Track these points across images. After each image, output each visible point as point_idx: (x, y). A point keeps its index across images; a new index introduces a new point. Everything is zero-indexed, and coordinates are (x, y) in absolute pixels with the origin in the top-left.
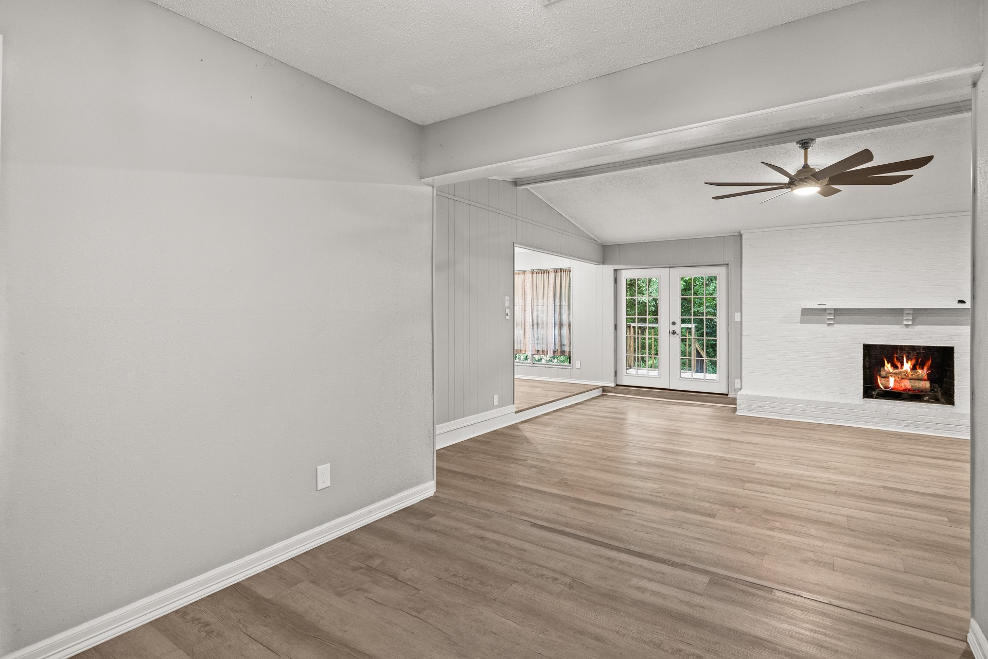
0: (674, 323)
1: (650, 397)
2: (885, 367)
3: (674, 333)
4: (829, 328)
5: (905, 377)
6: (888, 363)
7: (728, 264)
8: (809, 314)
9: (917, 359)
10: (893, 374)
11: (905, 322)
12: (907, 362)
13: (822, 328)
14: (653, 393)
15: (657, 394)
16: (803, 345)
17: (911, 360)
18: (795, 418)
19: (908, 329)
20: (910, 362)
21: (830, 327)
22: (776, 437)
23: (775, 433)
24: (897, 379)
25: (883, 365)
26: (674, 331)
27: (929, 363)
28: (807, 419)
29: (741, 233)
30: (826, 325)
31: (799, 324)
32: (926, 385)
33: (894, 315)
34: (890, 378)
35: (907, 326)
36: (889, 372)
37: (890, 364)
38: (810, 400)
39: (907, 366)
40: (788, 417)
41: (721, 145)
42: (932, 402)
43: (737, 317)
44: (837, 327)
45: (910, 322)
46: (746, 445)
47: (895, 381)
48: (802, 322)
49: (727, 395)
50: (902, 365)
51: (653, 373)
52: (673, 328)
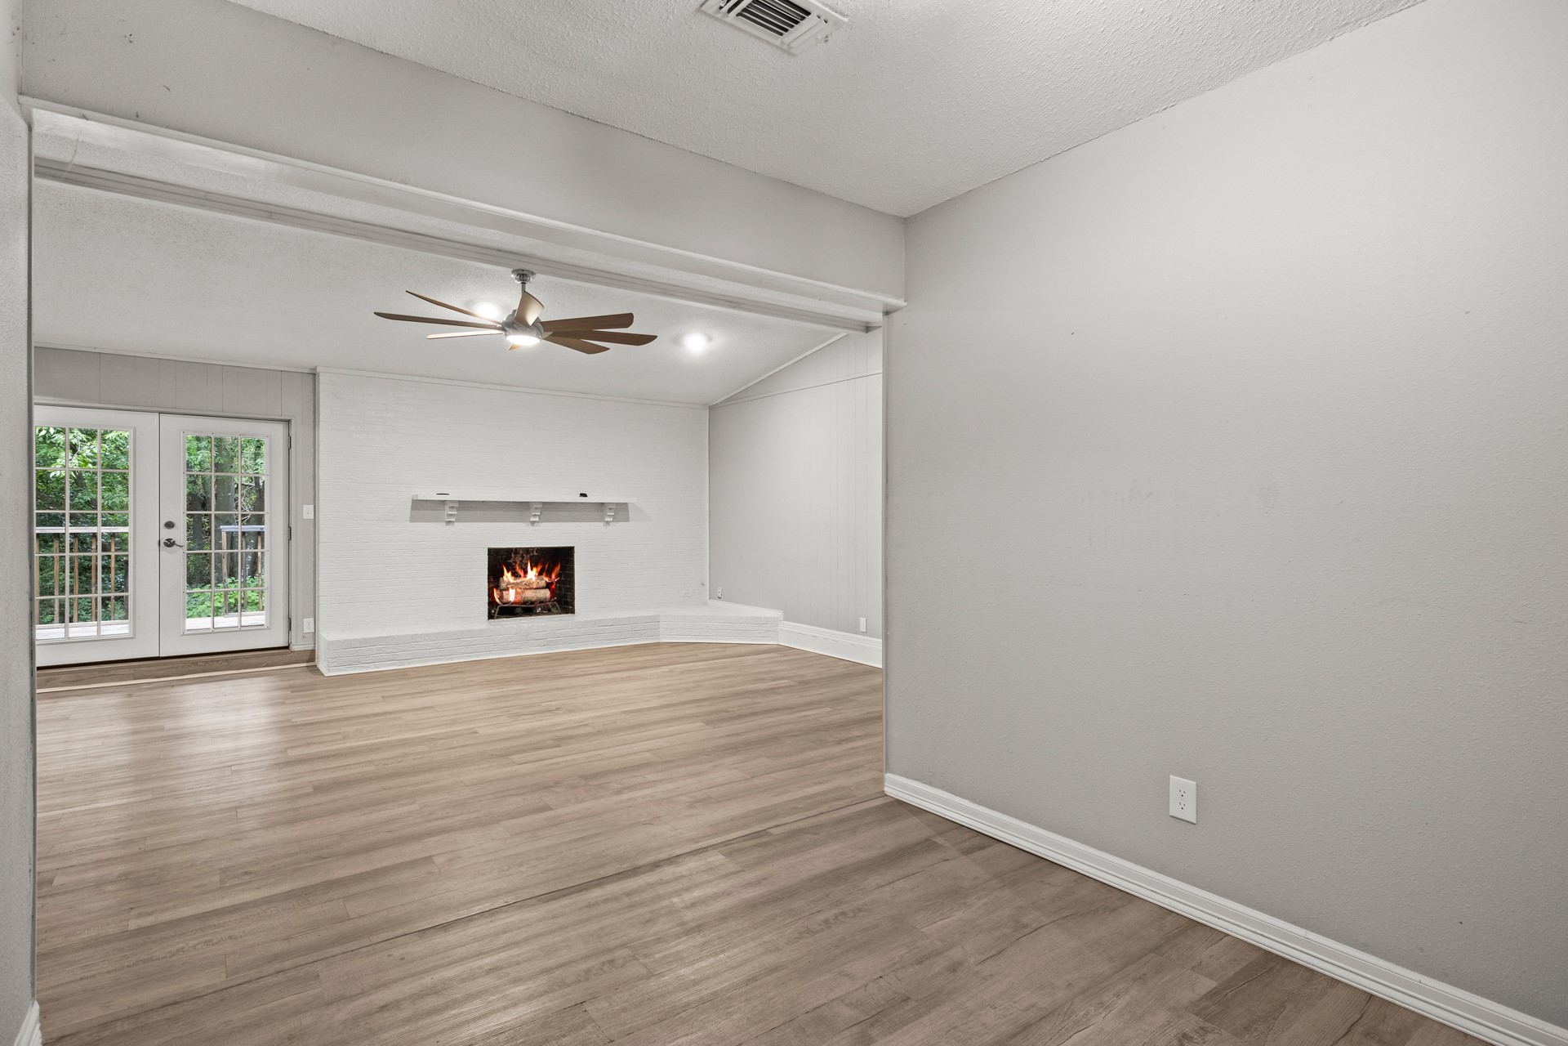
0: (170, 525)
1: (114, 681)
2: (504, 577)
3: (170, 543)
4: (447, 527)
5: (528, 587)
6: (508, 572)
7: (289, 421)
8: (422, 508)
9: (544, 565)
10: (515, 585)
11: (532, 519)
12: (532, 570)
13: (439, 527)
14: (121, 672)
15: (132, 672)
16: (414, 553)
17: (536, 566)
18: (419, 662)
19: (534, 528)
20: (535, 569)
21: (450, 528)
22: (440, 693)
23: (429, 687)
24: (519, 590)
25: (502, 574)
26: (169, 540)
27: (557, 569)
28: (436, 660)
29: (318, 370)
30: (444, 523)
31: (408, 522)
32: (546, 594)
33: (520, 509)
34: (510, 590)
35: (533, 523)
36: (509, 583)
37: (510, 573)
38: (440, 633)
39: (532, 574)
40: (409, 663)
41: (410, 235)
42: (545, 614)
43: (307, 512)
44: (460, 527)
45: (537, 519)
46: (418, 712)
47: (517, 593)
48: (413, 519)
49: (287, 648)
50: (526, 572)
51: (115, 628)
52: (167, 534)
